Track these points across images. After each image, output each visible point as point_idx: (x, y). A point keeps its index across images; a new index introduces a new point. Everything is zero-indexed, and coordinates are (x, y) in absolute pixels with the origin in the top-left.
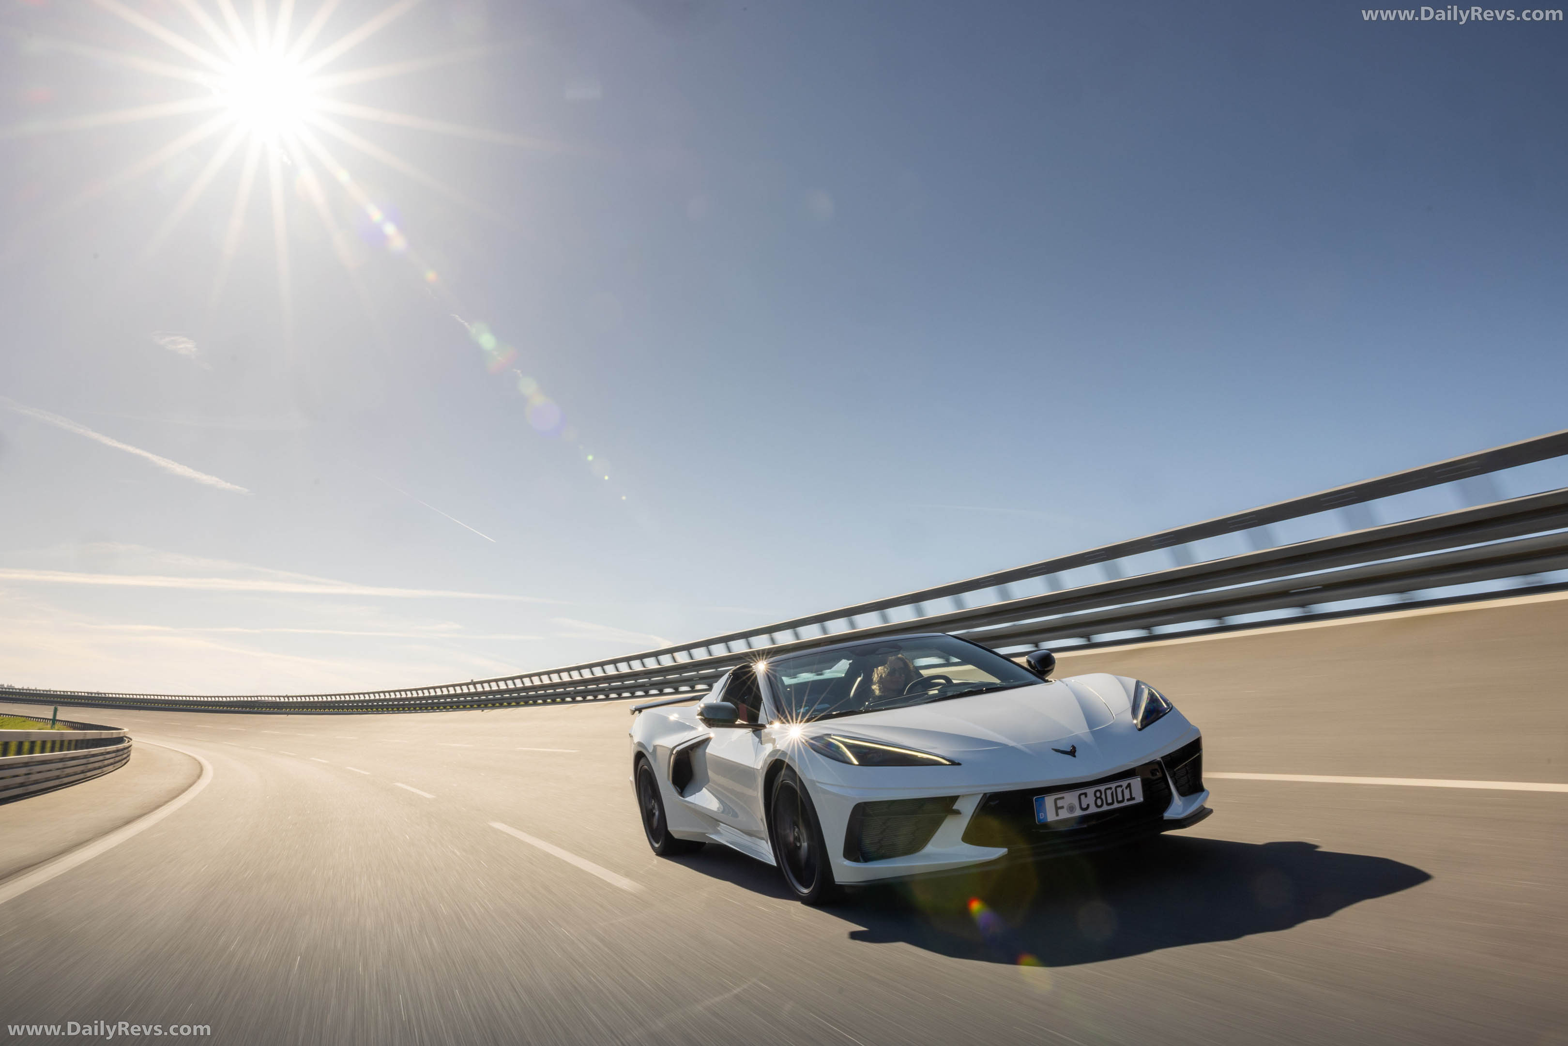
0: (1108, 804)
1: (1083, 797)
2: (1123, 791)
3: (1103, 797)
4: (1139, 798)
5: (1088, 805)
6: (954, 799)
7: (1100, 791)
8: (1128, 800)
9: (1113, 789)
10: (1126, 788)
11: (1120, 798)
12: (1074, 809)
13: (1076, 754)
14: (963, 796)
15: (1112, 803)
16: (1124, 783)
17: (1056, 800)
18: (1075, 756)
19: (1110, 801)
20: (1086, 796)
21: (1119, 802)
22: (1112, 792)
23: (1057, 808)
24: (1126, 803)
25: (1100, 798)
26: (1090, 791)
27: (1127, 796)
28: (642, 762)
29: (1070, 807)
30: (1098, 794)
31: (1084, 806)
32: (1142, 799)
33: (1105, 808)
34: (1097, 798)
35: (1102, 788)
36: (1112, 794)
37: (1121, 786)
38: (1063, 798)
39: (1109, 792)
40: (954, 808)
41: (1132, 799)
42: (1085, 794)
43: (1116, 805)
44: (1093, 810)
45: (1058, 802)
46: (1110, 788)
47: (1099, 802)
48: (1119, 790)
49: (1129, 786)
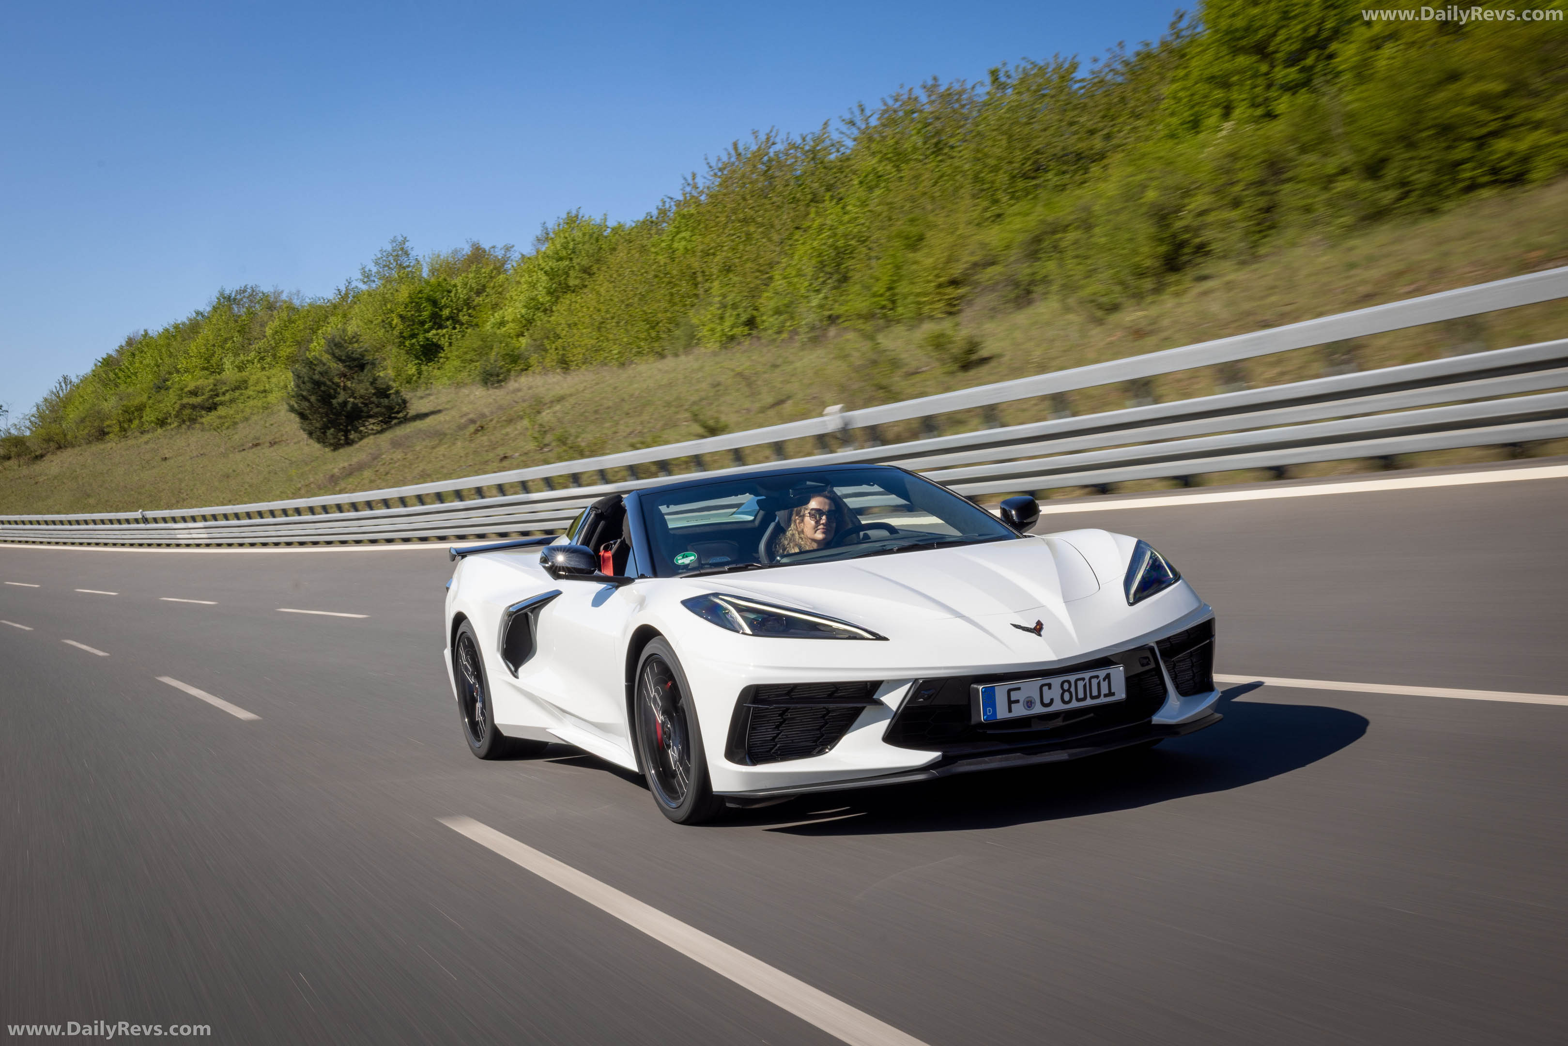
0: (1078, 700)
1: (1045, 688)
2: (1099, 684)
3: (1073, 689)
4: (1121, 694)
5: (1052, 700)
6: (878, 685)
7: (1069, 682)
8: (1105, 696)
9: (1087, 681)
10: (1104, 680)
11: (1095, 693)
12: (1033, 705)
13: (1042, 633)
14: (889, 681)
15: (1084, 699)
16: (1102, 673)
17: (1009, 691)
18: (1040, 635)
19: (1081, 695)
20: (1050, 688)
21: (1092, 698)
22: (1085, 684)
23: (1010, 702)
24: (1102, 700)
25: (1069, 690)
26: (1056, 681)
27: (1105, 690)
28: (462, 627)
29: (1027, 702)
30: (1066, 686)
31: (1047, 701)
32: (1124, 696)
33: (1075, 704)
34: (1064, 691)
35: (1072, 678)
36: (1085, 686)
37: (1097, 677)
38: (1019, 689)
39: (1081, 684)
40: (875, 698)
41: (1111, 694)
42: (1049, 686)
43: (1089, 702)
44: (1058, 706)
45: (1012, 693)
46: (1083, 679)
47: (1067, 697)
48: (1095, 682)
49: (1108, 677)
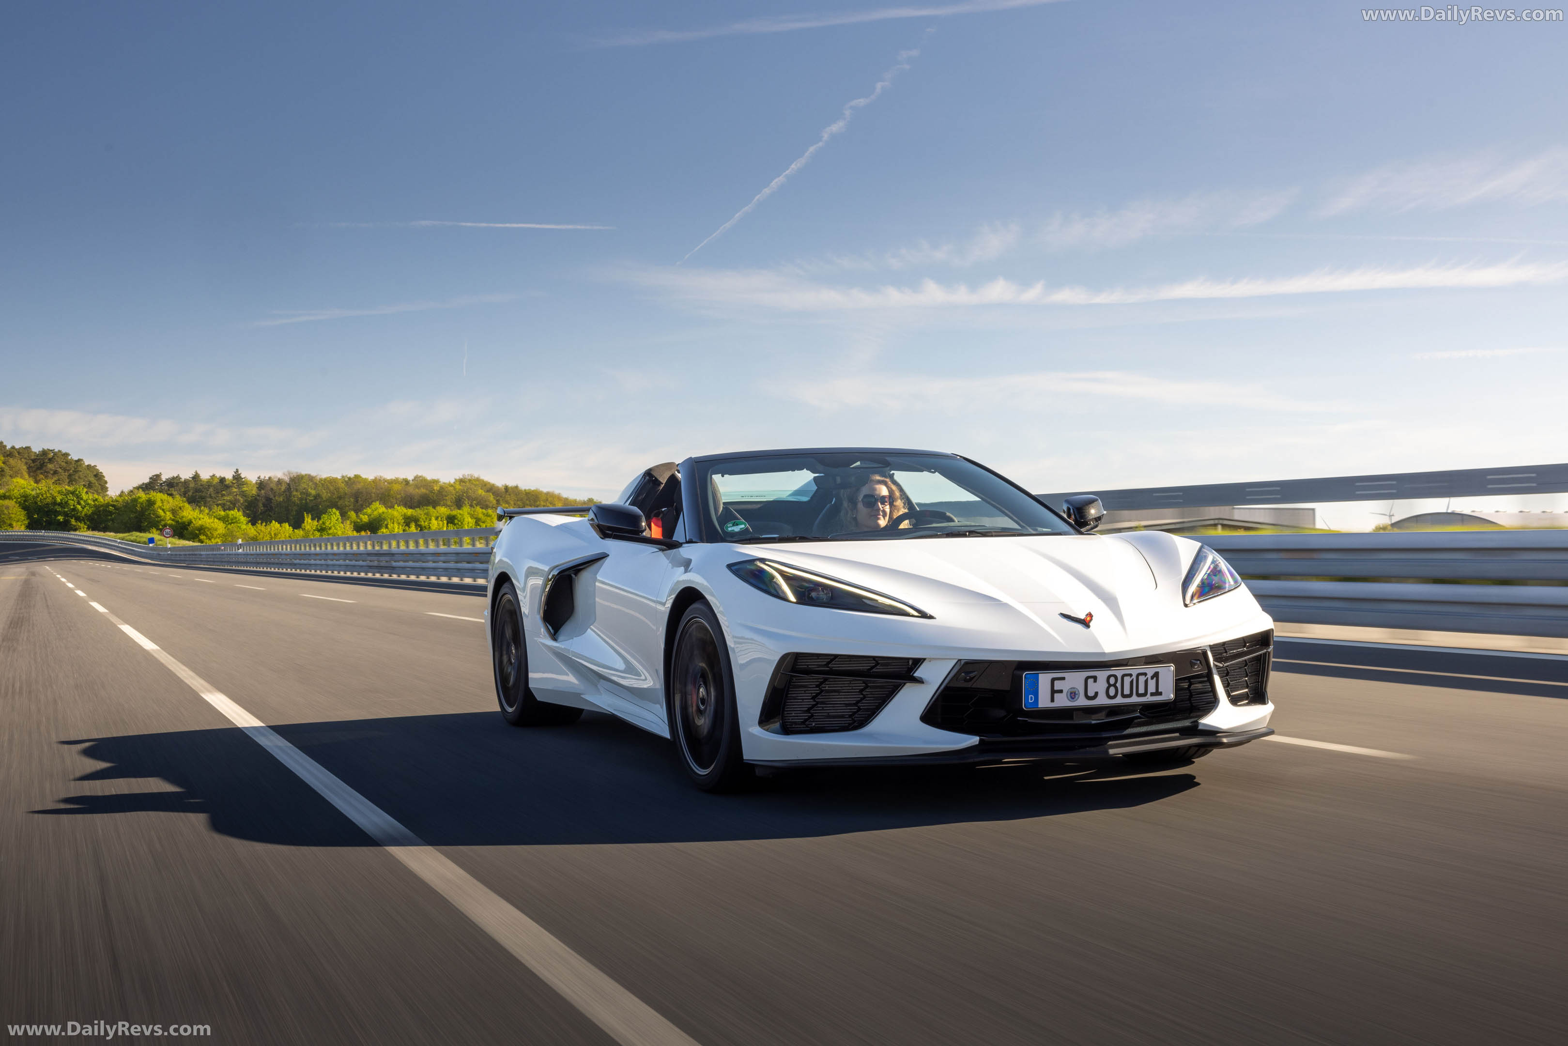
0: (1124, 696)
1: (1090, 681)
2: (1146, 681)
3: (1119, 684)
4: (1169, 693)
5: (1097, 694)
6: (917, 662)
7: (1115, 676)
8: (1153, 694)
9: (1134, 676)
10: (1152, 678)
11: (1142, 690)
12: (1077, 696)
13: (1091, 625)
14: (931, 660)
15: (1130, 695)
16: (1150, 671)
17: (1053, 681)
18: (1089, 627)
19: (1127, 691)
20: (1095, 681)
21: (1139, 695)
23: (1054, 692)
24: (1150, 698)
25: (1114, 685)
26: (1101, 675)
27: (1152, 688)
28: (505, 589)
30: (1112, 680)
31: (1091, 694)
32: (1172, 696)
33: (1120, 700)
34: (1109, 685)
35: (1118, 673)
36: (1131, 682)
37: (1145, 674)
38: (1063, 679)
39: (1127, 680)
40: (915, 675)
41: (1159, 693)
42: (1095, 678)
43: (1135, 699)
44: (1103, 700)
46: (1130, 675)
47: (1112, 692)
48: (1142, 679)
49: (1156, 675)
